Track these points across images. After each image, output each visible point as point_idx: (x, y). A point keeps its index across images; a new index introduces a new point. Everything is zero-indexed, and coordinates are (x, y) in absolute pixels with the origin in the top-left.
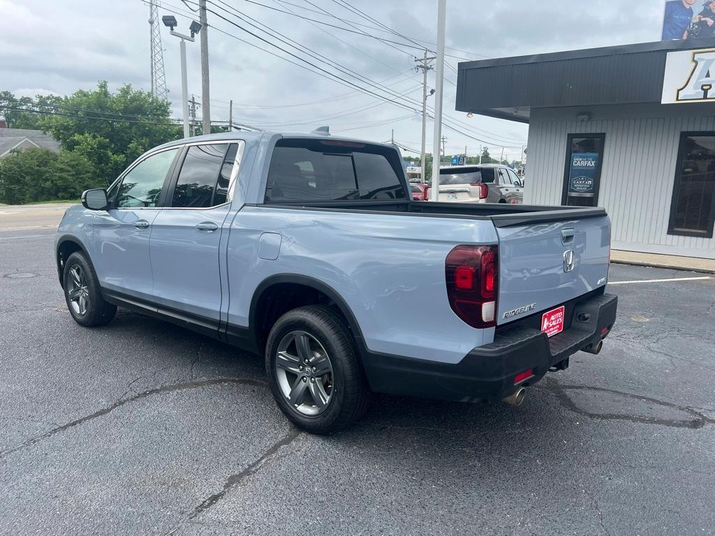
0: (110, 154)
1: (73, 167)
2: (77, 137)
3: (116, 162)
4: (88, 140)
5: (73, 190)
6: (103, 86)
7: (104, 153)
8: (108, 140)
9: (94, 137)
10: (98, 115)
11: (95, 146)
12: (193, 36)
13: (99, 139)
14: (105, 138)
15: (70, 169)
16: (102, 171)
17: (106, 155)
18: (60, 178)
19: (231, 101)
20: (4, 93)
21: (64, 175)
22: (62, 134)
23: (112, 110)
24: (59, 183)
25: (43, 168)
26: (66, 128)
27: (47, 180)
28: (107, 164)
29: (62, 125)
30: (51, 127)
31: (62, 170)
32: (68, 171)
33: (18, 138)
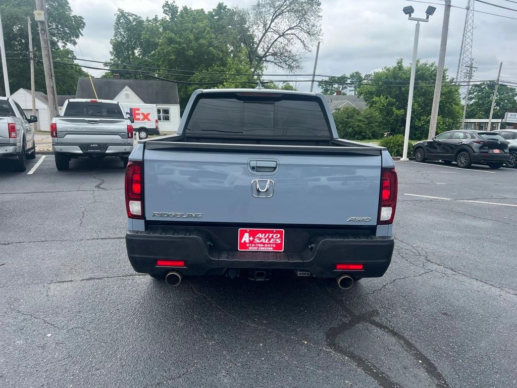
0: (394, 109)
1: (368, 118)
2: (375, 99)
3: (397, 115)
4: (382, 100)
5: (364, 134)
6: (400, 62)
7: (390, 109)
8: (395, 100)
9: (387, 98)
10: (392, 83)
11: (385, 104)
12: (428, 17)
13: (390, 99)
14: (394, 98)
15: (366, 120)
16: (388, 121)
17: (392, 110)
18: (358, 126)
19: (502, 63)
20: (356, 73)
21: (361, 124)
22: (368, 96)
23: (401, 78)
24: (357, 129)
25: (350, 120)
26: (371, 93)
27: (350, 127)
28: (391, 117)
29: (369, 91)
30: (362, 93)
31: (360, 121)
32: (364, 121)
33: (343, 101)
